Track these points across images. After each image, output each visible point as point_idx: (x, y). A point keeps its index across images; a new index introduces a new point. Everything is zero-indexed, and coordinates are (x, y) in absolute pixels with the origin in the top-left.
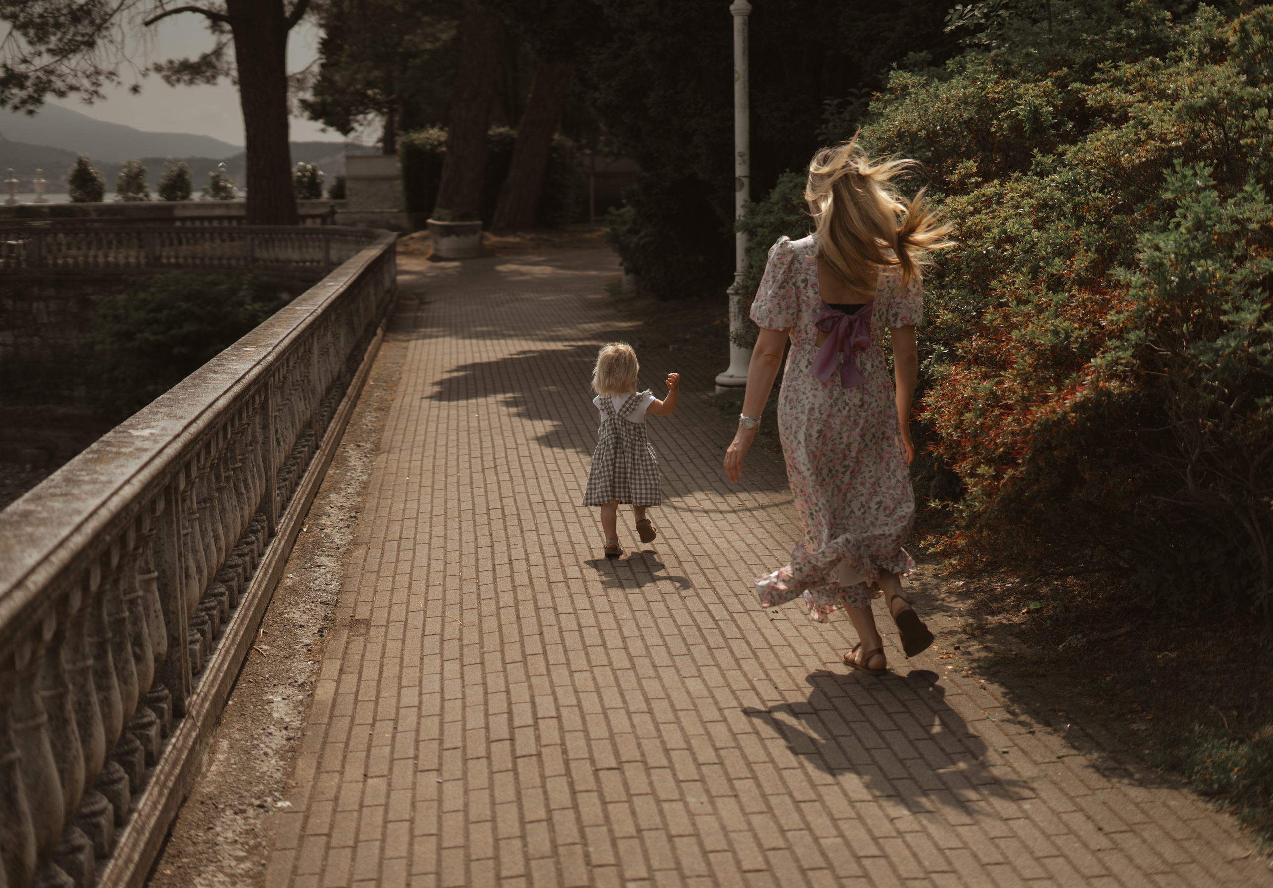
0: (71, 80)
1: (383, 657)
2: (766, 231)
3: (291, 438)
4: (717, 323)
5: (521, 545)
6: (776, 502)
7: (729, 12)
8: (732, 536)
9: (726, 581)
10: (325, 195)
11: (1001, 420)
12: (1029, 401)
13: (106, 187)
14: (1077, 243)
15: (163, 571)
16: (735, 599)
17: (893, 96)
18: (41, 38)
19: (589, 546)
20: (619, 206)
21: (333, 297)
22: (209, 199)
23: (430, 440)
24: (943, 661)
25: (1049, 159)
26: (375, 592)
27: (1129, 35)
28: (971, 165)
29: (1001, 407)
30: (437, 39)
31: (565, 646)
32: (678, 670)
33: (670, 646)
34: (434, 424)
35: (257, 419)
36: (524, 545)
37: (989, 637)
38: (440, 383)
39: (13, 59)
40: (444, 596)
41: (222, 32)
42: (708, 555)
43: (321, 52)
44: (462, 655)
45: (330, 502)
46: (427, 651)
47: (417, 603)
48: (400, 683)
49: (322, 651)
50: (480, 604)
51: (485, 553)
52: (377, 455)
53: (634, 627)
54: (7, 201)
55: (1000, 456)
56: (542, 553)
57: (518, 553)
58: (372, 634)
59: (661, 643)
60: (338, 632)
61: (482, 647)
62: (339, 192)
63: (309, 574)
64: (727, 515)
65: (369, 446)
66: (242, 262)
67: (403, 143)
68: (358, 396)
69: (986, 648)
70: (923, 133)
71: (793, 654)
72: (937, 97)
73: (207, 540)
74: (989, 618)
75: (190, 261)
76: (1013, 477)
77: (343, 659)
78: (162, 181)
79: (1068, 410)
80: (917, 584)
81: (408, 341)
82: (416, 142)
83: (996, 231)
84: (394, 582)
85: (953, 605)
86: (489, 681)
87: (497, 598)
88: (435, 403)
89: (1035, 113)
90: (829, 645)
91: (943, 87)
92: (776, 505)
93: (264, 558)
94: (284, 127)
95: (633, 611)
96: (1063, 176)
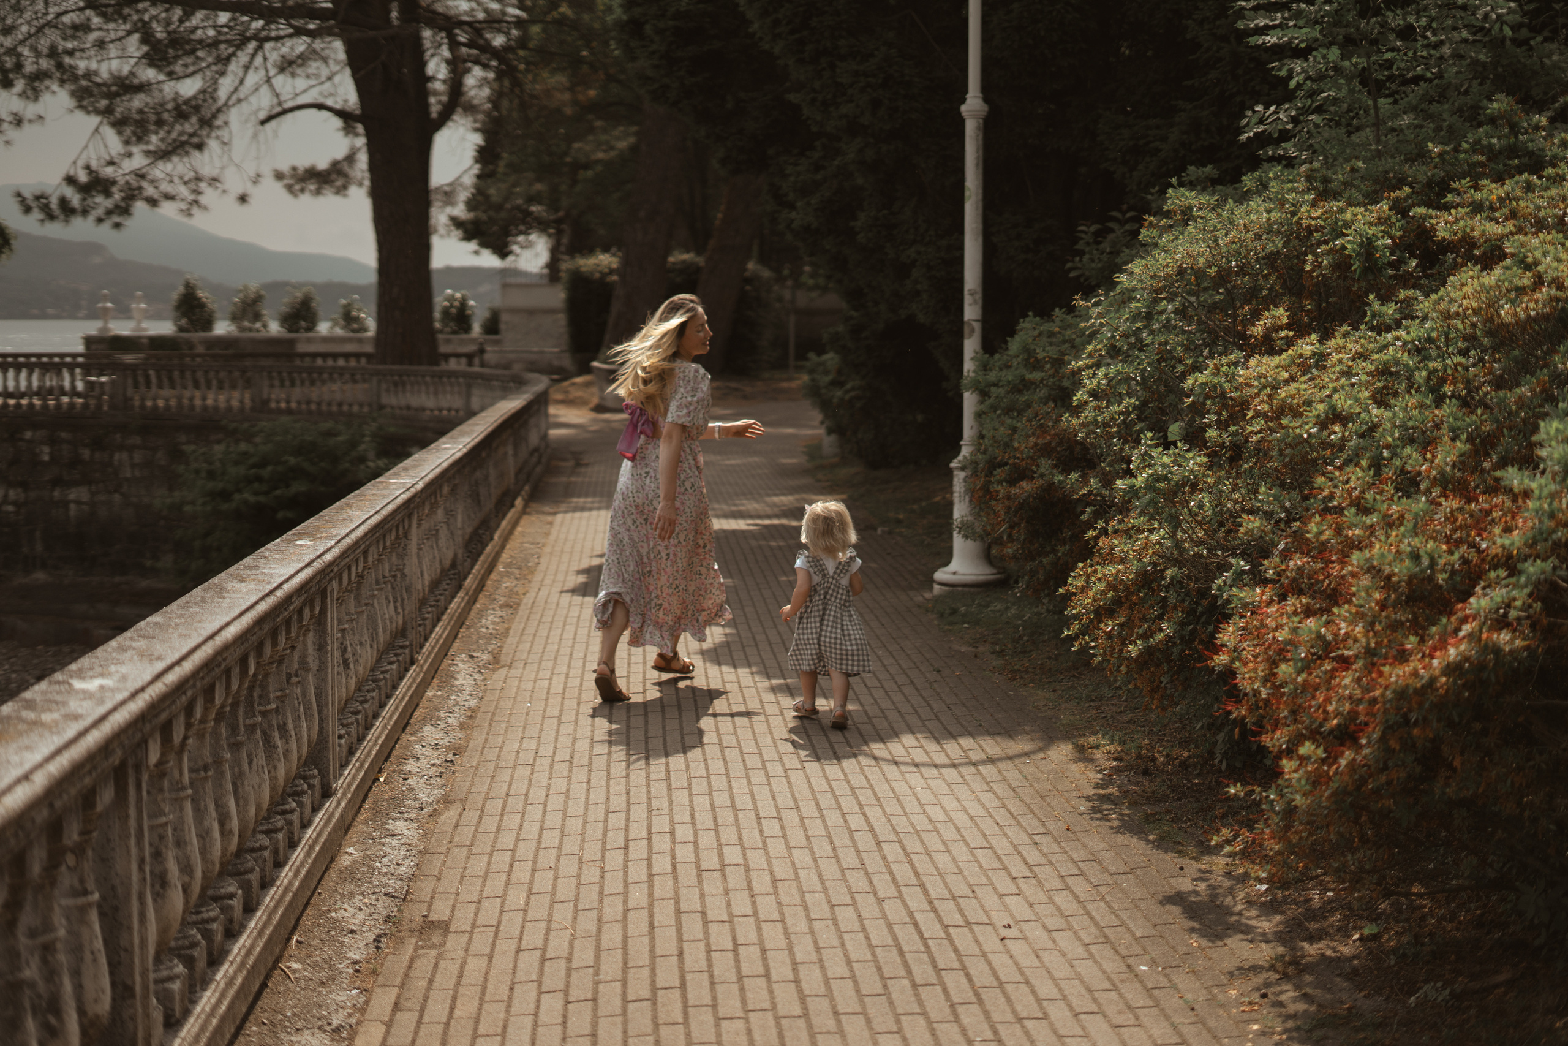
0: (165, 187)
1: (458, 984)
2: (1001, 391)
3: (368, 655)
4: (937, 499)
5: (666, 811)
6: (1011, 753)
7: (959, 113)
8: (951, 804)
9: (940, 874)
10: (477, 328)
11: (1333, 677)
12: (1375, 655)
13: (218, 315)
14: (1437, 427)
15: (113, 888)
16: (951, 904)
17: (1170, 222)
18: (140, 138)
19: (757, 815)
20: (820, 353)
21: (445, 465)
22: (339, 332)
23: (565, 650)
24: (1245, 1016)
25: (1390, 309)
26: (463, 877)
27: (1491, 145)
28: (1281, 314)
29: (1334, 659)
30: (612, 148)
31: (711, 976)
32: (868, 1021)
33: (860, 980)
34: (573, 628)
35: (311, 637)
36: (671, 810)
37: (1308, 978)
38: (587, 571)
39: (98, 159)
40: (554, 887)
41: (357, 135)
42: (917, 832)
43: (477, 161)
44: (568, 984)
45: (422, 739)
46: (521, 976)
47: (517, 897)
48: (475, 1029)
49: (374, 972)
50: (601, 901)
51: (617, 820)
52: (494, 670)
53: (811, 947)
54: (100, 330)
55: (1331, 731)
56: (694, 823)
57: (661, 823)
58: (449, 945)
59: (847, 974)
60: (401, 941)
61: (597, 973)
62: (492, 326)
63: (374, 849)
64: (944, 771)
65: (485, 657)
66: (366, 409)
67: (568, 270)
68: (481, 587)
69: (1305, 997)
70: (1213, 271)
71: (1031, 998)
72: (1231, 223)
73: (206, 823)
74: (1306, 945)
75: (304, 407)
76: (1352, 763)
77: (402, 986)
78: (284, 309)
79: (1437, 672)
80: (1202, 886)
81: (555, 514)
82: (583, 269)
83: (1321, 407)
84: (489, 863)
85: (1253, 922)
86: (601, 1032)
87: (625, 894)
88: (578, 599)
89: (1368, 246)
90: (1083, 982)
91: (1239, 211)
92: (1010, 758)
93: (310, 831)
94: (424, 250)
95: (810, 920)
96: (1413, 332)
